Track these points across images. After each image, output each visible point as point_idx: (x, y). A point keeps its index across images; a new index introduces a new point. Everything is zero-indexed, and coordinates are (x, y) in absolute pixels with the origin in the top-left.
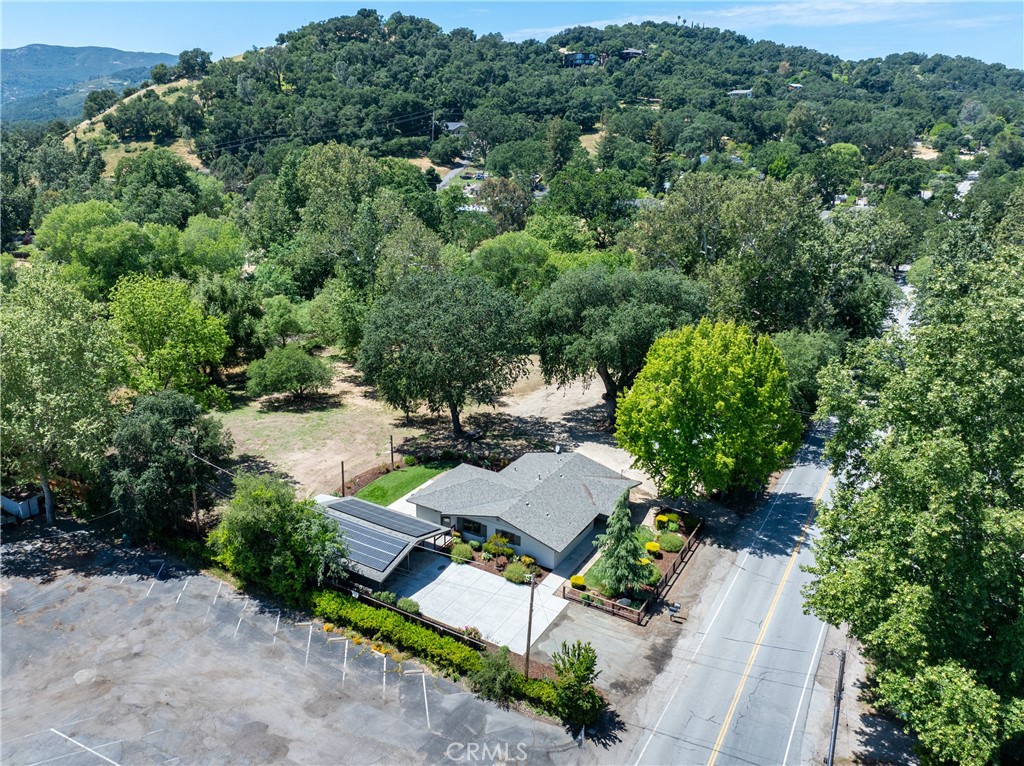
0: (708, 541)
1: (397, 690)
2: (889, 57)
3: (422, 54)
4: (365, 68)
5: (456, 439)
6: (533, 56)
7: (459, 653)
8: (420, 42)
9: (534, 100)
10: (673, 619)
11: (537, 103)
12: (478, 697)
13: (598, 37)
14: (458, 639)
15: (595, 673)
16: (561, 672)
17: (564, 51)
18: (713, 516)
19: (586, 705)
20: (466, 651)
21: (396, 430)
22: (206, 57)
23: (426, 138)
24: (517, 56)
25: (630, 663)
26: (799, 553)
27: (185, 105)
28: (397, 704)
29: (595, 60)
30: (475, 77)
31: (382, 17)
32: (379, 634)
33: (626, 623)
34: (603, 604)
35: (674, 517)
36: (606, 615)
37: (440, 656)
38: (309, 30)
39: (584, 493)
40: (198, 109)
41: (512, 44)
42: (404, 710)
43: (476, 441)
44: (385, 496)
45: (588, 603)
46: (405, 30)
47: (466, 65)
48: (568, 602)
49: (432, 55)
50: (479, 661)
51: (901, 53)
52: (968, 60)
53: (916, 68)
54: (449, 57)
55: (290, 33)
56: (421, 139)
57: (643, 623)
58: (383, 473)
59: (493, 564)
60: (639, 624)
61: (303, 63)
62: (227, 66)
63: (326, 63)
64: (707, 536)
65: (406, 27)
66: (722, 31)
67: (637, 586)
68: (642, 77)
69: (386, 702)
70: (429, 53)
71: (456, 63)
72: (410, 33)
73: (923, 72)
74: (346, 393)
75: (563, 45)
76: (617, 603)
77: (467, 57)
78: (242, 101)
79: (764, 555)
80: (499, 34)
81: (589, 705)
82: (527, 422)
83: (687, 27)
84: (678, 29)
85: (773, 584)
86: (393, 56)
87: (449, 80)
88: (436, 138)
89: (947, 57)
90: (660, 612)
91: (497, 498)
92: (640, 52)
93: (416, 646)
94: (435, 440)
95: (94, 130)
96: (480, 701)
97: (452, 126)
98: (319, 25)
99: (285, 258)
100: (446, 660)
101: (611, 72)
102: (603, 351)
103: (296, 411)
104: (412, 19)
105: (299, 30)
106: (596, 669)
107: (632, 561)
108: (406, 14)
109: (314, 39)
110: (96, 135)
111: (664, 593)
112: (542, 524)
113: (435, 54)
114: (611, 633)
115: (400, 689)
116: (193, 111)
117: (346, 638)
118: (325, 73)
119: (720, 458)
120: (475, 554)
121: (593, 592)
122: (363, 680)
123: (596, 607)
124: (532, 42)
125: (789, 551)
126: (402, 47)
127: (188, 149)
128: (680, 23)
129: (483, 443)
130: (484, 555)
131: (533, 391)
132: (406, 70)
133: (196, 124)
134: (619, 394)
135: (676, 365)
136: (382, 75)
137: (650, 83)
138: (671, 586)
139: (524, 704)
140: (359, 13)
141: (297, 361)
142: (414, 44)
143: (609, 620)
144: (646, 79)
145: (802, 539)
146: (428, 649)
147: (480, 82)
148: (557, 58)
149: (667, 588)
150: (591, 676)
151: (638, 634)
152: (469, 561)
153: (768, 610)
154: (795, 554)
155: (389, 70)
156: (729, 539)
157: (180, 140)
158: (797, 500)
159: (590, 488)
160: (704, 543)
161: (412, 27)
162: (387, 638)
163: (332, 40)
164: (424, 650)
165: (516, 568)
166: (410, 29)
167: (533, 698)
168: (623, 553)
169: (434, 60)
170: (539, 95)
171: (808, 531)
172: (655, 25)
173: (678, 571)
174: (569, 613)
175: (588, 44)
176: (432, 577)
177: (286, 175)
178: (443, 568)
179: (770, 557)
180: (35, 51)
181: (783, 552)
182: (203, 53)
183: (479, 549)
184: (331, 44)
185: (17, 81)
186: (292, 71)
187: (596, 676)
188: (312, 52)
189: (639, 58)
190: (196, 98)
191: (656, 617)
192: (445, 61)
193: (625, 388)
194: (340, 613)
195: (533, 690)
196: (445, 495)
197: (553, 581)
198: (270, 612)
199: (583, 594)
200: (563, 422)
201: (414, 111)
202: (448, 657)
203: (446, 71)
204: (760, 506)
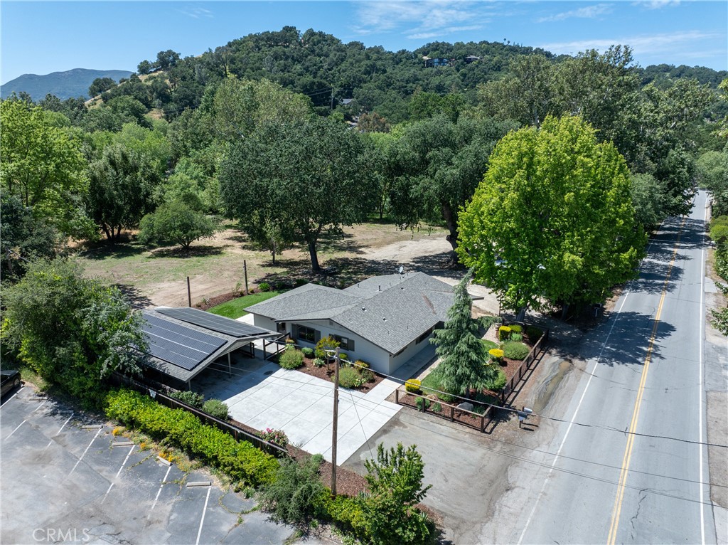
0: (554, 351)
1: (170, 508)
2: (649, 68)
3: (327, 56)
4: (286, 62)
5: (313, 275)
6: (404, 60)
7: (254, 460)
8: (325, 48)
9: (404, 84)
10: (523, 426)
11: (406, 87)
12: (272, 519)
13: (448, 48)
14: (257, 444)
15: (423, 488)
16: (376, 487)
17: (426, 58)
18: (556, 330)
19: (410, 535)
20: (264, 459)
21: (262, 269)
22: (176, 56)
23: (327, 107)
24: (393, 60)
25: (473, 476)
26: (651, 362)
27: (158, 85)
28: (161, 527)
29: (447, 62)
30: (363, 69)
31: (300, 31)
32: (167, 439)
33: (468, 430)
34: (441, 410)
35: (518, 328)
36: (445, 422)
37: (232, 464)
38: (249, 38)
39: (424, 303)
40: (167, 88)
41: (390, 53)
42: (169, 535)
43: (331, 275)
44: (232, 313)
45: (424, 407)
46: (315, 40)
47: (357, 61)
48: (400, 407)
49: (333, 56)
50: (276, 473)
51: (657, 65)
52: (704, 68)
53: (668, 74)
54: (345, 57)
55: (235, 40)
56: (323, 108)
57: (488, 430)
58: (237, 296)
59: (325, 370)
60: (483, 431)
61: (242, 58)
62: (190, 62)
63: (258, 59)
64: (552, 347)
65: (316, 38)
66: (534, 49)
67: (480, 386)
68: (479, 72)
69: (150, 523)
70: (331, 55)
71: (350, 60)
72: (319, 42)
73: (672, 77)
74: (227, 246)
75: (425, 54)
76: (457, 407)
77: (357, 57)
78: (198, 82)
79: (615, 363)
80: (381, 47)
81: (412, 536)
82: (379, 263)
83: (510, 46)
84: (505, 46)
85: (630, 392)
86: (306, 57)
87: (344, 71)
88: (334, 108)
89: (688, 67)
90: (506, 419)
91: (334, 305)
92: (478, 58)
93: (205, 452)
94: (294, 275)
95: (95, 104)
96: (273, 524)
97: (346, 101)
98: (255, 35)
99: (200, 159)
100: (239, 469)
101: (458, 70)
102: (446, 185)
103: (180, 257)
104: (321, 34)
105: (241, 39)
106: (425, 483)
107: (474, 357)
108: (316, 31)
109: (251, 44)
110: (96, 107)
111: (510, 399)
112: (378, 327)
113: (336, 55)
114: (449, 441)
115: (174, 506)
116: (163, 89)
117: (132, 443)
118: (257, 65)
119: (568, 257)
120: (307, 361)
121: (430, 396)
122: (131, 493)
123: (433, 413)
124: (404, 51)
125: (640, 360)
126: (313, 51)
127: (160, 115)
128: (506, 43)
129: (338, 277)
130: (315, 361)
131: (388, 244)
132: (315, 65)
133: (165, 98)
134: (460, 207)
135: (521, 156)
136: (298, 67)
137: (486, 76)
138: (518, 392)
139: (330, 529)
140: (284, 28)
141: (181, 212)
142: (321, 49)
143: (447, 427)
144: (483, 73)
145: (651, 349)
146: (220, 457)
147: (367, 73)
148: (421, 61)
149: (514, 394)
150: (418, 492)
151: (481, 443)
152: (300, 367)
153: (631, 417)
154: (647, 363)
155: (303, 64)
156: (574, 350)
157: (154, 109)
158: (637, 317)
159: (431, 299)
160: (550, 353)
161: (321, 38)
162: (176, 443)
163: (265, 45)
164: (215, 458)
165: (347, 373)
166: (319, 41)
167: (340, 521)
168: (464, 348)
169: (335, 59)
170: (408, 82)
171: (654, 342)
172: (488, 44)
173: (525, 378)
174: (402, 418)
175: (442, 53)
176: (254, 382)
177: (206, 101)
178: (269, 373)
179: (621, 365)
180: (78, 73)
181: (634, 361)
182: (174, 53)
183: (311, 356)
184: (263, 48)
185: (65, 93)
186: (234, 64)
187: (424, 492)
188: (249, 52)
189: (477, 61)
190: (167, 81)
191: (502, 425)
192: (343, 60)
193: (467, 201)
194: (131, 413)
195: (342, 511)
196: (282, 304)
197: (387, 386)
198: (61, 414)
199: (418, 398)
200: (413, 264)
201: (319, 88)
202: (240, 466)
203: (343, 66)
204: (601, 322)
